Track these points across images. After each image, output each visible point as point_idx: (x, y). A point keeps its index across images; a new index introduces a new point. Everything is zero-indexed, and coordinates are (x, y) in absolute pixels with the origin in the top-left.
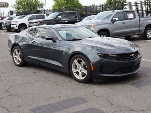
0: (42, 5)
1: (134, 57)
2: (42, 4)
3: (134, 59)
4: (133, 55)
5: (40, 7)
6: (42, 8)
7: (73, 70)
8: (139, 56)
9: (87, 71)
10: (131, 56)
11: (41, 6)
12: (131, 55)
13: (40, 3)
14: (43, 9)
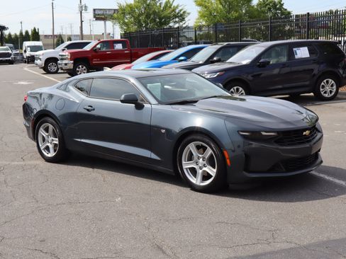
0: (181, 15)
1: (309, 137)
2: (182, 12)
3: (310, 141)
4: (307, 133)
5: (177, 19)
6: (181, 24)
7: (183, 162)
8: (319, 135)
9: (215, 170)
10: (305, 135)
11: (178, 17)
12: (304, 133)
13: (177, 11)
14: (184, 26)
